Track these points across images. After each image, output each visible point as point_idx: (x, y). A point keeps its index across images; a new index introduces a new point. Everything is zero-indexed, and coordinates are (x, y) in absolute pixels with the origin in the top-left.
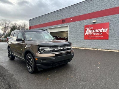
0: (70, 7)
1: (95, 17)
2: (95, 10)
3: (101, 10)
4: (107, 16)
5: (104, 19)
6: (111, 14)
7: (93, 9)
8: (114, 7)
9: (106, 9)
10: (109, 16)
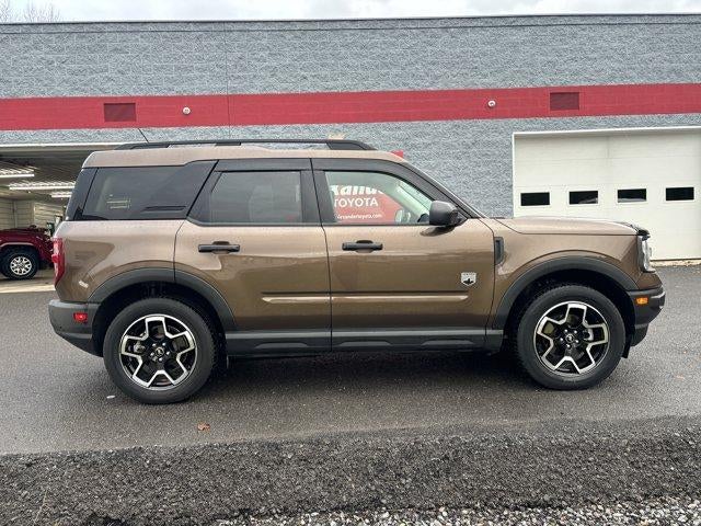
0: (171, 27)
1: (339, 121)
2: (331, 84)
3: (361, 89)
4: (392, 125)
5: (378, 133)
6: (408, 118)
7: (325, 78)
8: (417, 88)
9: (386, 89)
10: (397, 124)
